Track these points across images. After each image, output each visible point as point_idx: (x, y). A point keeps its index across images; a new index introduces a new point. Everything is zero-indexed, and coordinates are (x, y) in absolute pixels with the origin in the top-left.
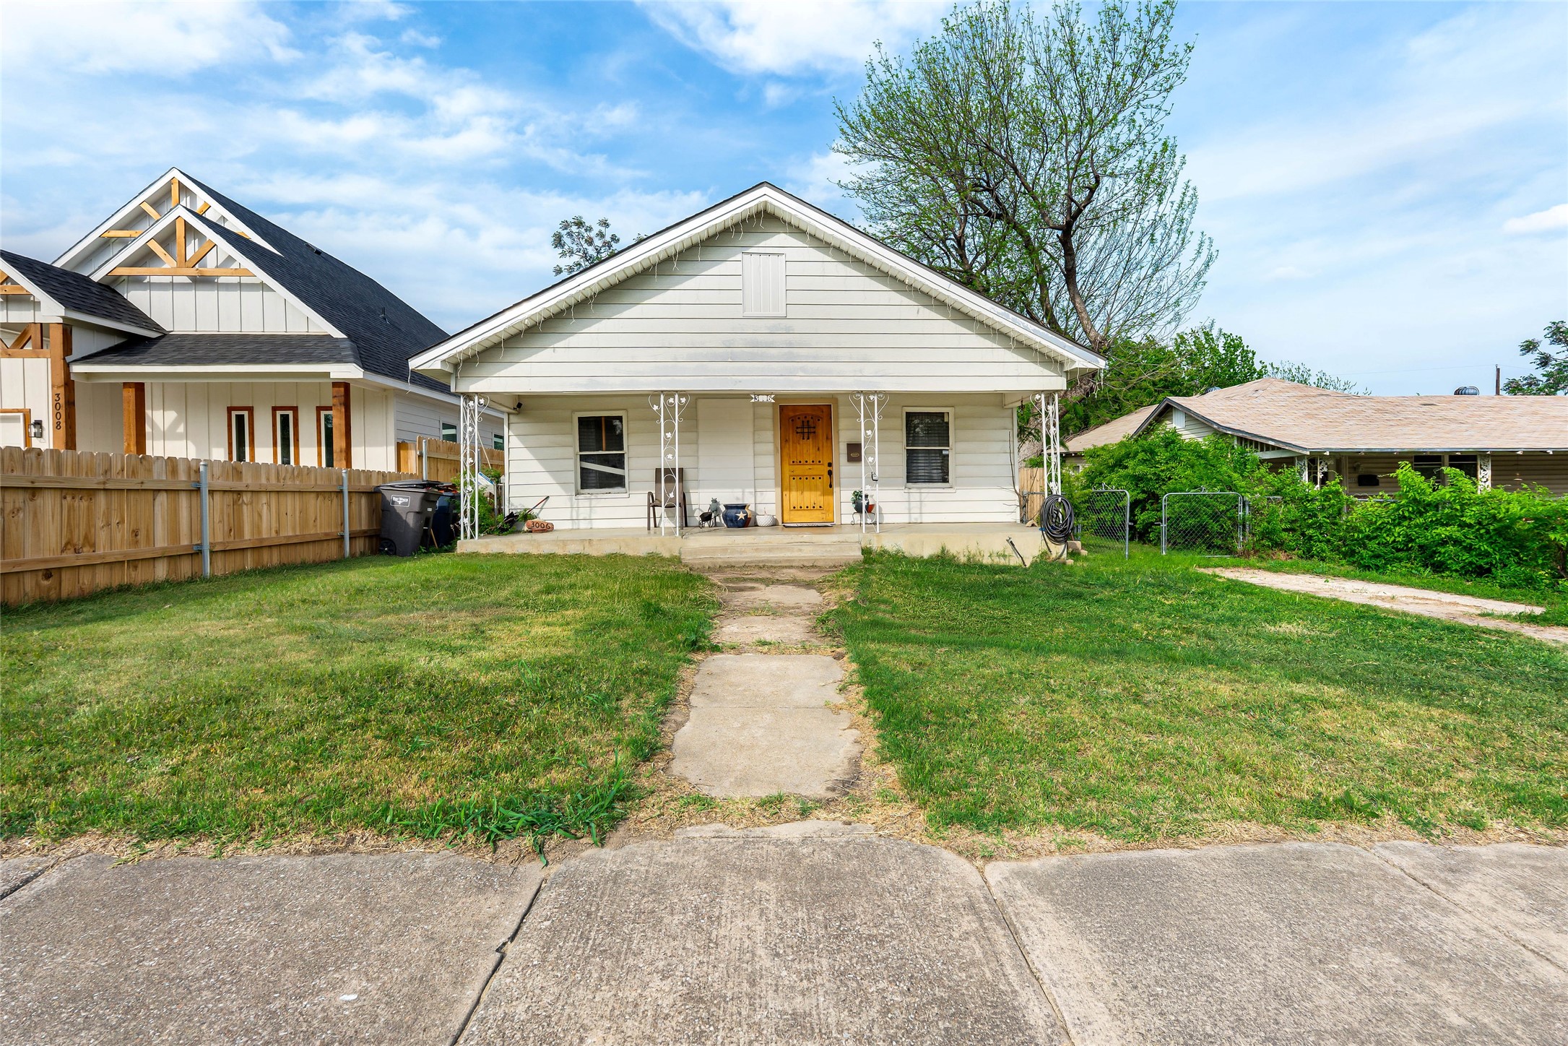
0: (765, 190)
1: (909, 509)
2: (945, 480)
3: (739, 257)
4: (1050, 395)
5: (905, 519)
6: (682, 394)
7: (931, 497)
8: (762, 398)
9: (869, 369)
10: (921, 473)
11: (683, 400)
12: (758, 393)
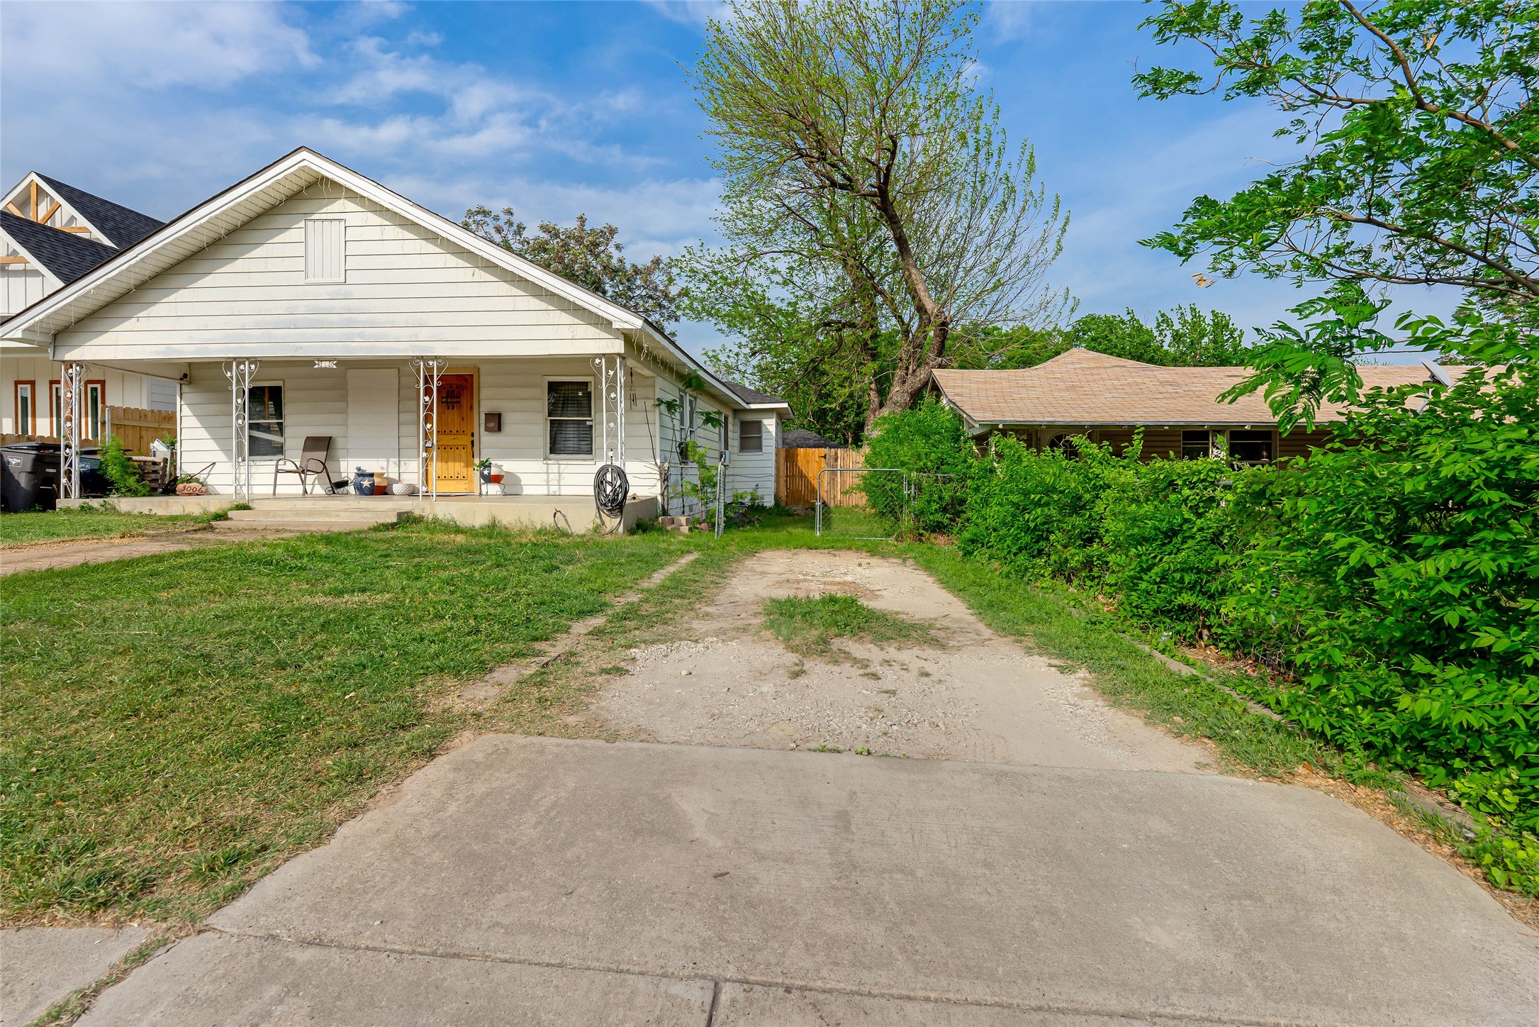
0: (304, 154)
1: (548, 481)
2: (590, 452)
3: (302, 224)
4: (610, 359)
5: (543, 491)
6: (252, 360)
7: (571, 468)
8: (325, 364)
9: (424, 333)
10: (570, 444)
11: (253, 367)
12: (321, 359)
